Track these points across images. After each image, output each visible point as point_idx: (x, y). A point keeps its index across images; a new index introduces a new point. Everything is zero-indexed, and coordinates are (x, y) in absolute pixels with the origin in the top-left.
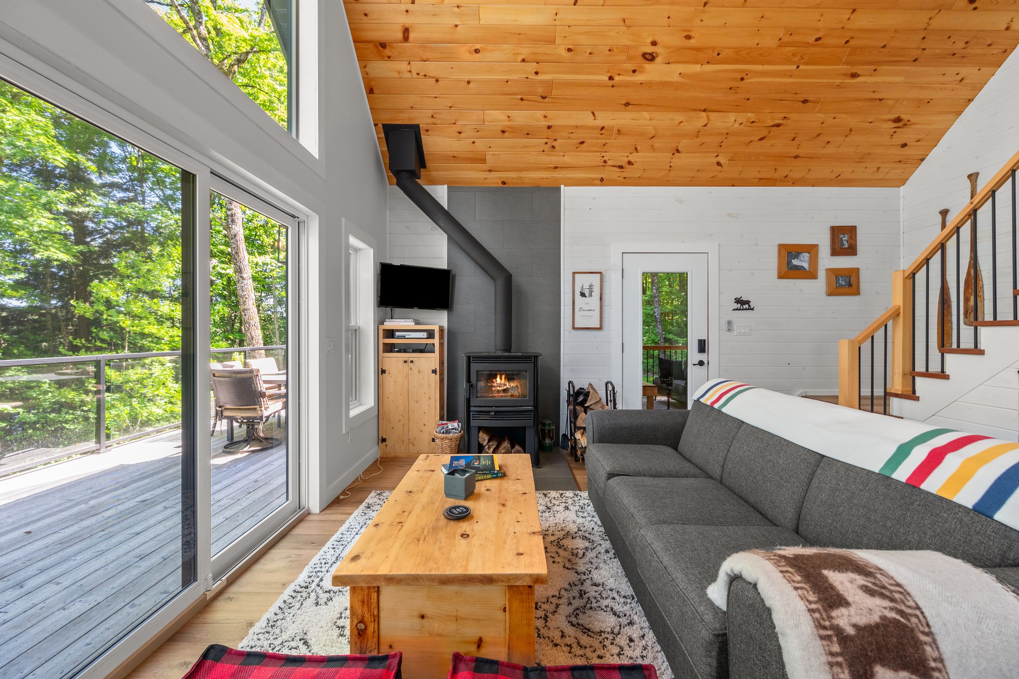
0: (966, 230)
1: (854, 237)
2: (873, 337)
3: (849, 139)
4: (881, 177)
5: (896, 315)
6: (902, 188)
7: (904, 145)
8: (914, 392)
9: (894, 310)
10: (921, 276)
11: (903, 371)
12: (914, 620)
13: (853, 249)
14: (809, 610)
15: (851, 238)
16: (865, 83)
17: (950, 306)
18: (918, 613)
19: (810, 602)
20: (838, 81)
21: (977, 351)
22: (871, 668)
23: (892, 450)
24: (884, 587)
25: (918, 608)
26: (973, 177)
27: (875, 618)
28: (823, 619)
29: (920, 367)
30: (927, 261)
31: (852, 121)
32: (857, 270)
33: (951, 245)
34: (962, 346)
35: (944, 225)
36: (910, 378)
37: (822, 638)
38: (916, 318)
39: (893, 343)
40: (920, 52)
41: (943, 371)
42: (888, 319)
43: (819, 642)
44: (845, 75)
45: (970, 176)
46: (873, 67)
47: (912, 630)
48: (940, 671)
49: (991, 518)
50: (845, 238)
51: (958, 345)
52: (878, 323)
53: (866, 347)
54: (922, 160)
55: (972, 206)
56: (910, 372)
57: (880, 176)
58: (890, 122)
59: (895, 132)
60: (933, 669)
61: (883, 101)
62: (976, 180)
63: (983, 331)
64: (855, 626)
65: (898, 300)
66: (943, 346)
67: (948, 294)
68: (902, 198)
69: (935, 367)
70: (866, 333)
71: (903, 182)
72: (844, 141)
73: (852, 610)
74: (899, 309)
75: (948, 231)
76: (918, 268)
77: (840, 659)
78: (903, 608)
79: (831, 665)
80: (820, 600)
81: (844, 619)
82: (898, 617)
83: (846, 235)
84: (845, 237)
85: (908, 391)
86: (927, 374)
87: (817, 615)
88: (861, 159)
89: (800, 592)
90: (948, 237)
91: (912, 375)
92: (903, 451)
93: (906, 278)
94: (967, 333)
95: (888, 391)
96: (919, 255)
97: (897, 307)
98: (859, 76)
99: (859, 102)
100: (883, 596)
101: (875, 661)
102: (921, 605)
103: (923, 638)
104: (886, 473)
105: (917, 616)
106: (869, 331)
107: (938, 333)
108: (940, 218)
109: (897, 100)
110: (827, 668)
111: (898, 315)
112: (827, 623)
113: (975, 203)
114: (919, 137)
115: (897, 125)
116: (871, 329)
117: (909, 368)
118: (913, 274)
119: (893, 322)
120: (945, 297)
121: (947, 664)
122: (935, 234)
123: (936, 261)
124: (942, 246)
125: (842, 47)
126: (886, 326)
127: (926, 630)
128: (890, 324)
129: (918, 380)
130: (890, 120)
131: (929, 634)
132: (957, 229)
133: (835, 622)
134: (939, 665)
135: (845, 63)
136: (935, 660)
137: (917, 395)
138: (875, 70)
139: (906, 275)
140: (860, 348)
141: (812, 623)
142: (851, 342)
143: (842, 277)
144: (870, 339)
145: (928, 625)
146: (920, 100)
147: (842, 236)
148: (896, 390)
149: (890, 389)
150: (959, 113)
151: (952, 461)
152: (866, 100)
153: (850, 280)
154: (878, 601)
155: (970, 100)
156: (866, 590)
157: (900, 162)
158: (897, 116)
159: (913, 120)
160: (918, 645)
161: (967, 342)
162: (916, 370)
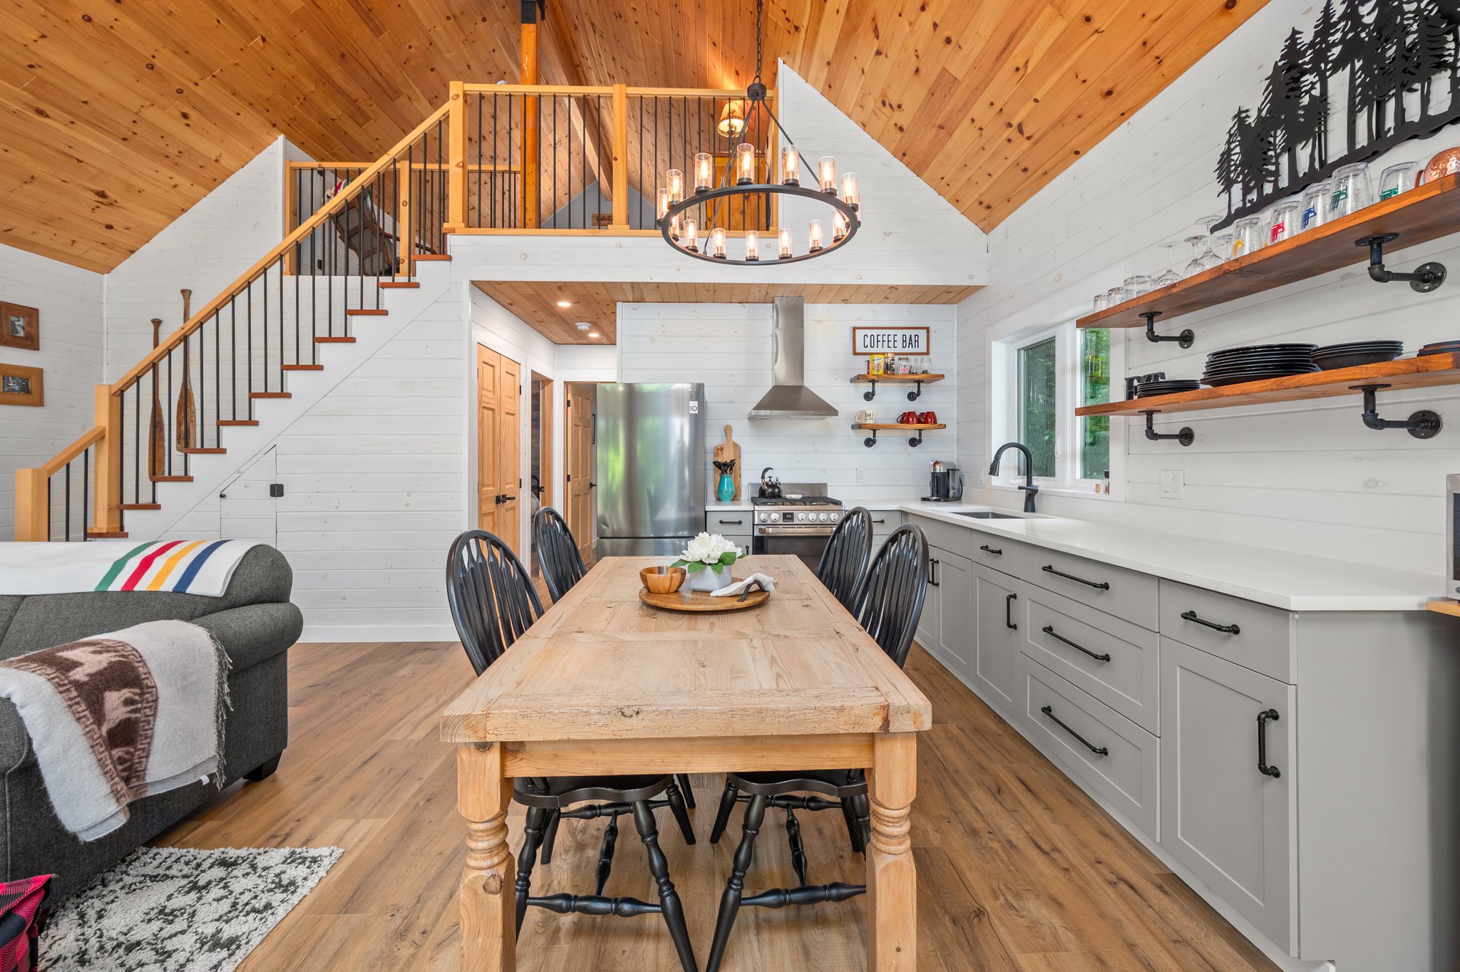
0: (178, 353)
1: (34, 324)
2: (68, 466)
3: (27, 187)
4: (77, 253)
5: (100, 438)
6: (106, 275)
7: (110, 227)
8: (122, 528)
9: (98, 432)
10: (130, 394)
11: (109, 505)
12: (131, 657)
13: (32, 341)
14: (49, 680)
15: (29, 324)
16: (57, 130)
17: (162, 430)
18: (134, 652)
19: (49, 674)
20: (15, 107)
21: (187, 478)
22: (102, 694)
23: (107, 567)
24: (109, 647)
25: (134, 649)
26: (187, 294)
27: (105, 665)
28: (62, 680)
29: (129, 499)
30: (137, 378)
31: (38, 169)
32: (40, 372)
33: (163, 365)
34: (173, 474)
35: (156, 344)
36: (118, 513)
37: (61, 693)
38: (124, 442)
39: (96, 472)
40: (130, 133)
41: (154, 501)
42: (89, 442)
43: (59, 696)
44: (26, 104)
45: (183, 291)
46: (70, 118)
47: (130, 663)
48: (148, 679)
49: (184, 593)
50: (20, 323)
51: (170, 474)
52: (77, 447)
53: (59, 478)
54: (132, 252)
55: (183, 332)
56: (118, 506)
57: (76, 251)
58: (91, 193)
59: (98, 207)
60: (144, 679)
61: (83, 164)
62: (189, 298)
63: (193, 458)
64: (87, 675)
65: (102, 419)
66: (154, 473)
67: (160, 415)
68: (105, 289)
69: (145, 498)
70: (59, 460)
71: (108, 269)
72: (21, 187)
73: (86, 667)
74: (103, 430)
75: (160, 352)
76: (128, 385)
77: (78, 699)
78: (124, 653)
79: (70, 706)
80: (57, 670)
81: (79, 675)
82: (121, 659)
83: (22, 319)
84: (19, 321)
85: (114, 528)
86: (137, 506)
87: (57, 680)
88: (48, 221)
89: (38, 672)
90: (160, 357)
91: (119, 508)
92: (118, 566)
93: (113, 395)
94: (177, 457)
95: (89, 531)
96: (129, 370)
97: (101, 429)
98: (47, 116)
99: (47, 149)
100: (108, 651)
101: (105, 690)
102: (135, 647)
103: (137, 665)
104: (102, 589)
105: (133, 655)
106: (63, 457)
107: (149, 460)
108: (152, 327)
109: (102, 172)
110: (67, 709)
111: (103, 438)
112: (66, 682)
113: (186, 329)
114: (129, 226)
115: (101, 200)
116: (66, 455)
117: (116, 501)
118: (121, 393)
119: (96, 446)
120: (157, 419)
121: (153, 674)
122: (146, 352)
123: (147, 380)
124: (154, 366)
125: (23, 68)
126: (86, 451)
127: (140, 659)
128: (92, 449)
129: (127, 513)
130: (92, 190)
131: (142, 661)
132: (169, 352)
133: (72, 678)
134: (148, 676)
135: (24, 89)
136: (145, 674)
137: (126, 531)
138: (72, 122)
139: (113, 391)
140: (49, 479)
141: (53, 687)
142: (37, 473)
143: (13, 378)
144: (64, 468)
145: (141, 657)
146: (130, 185)
147: (13, 319)
148: (100, 529)
149: (92, 529)
150: (174, 219)
151: (159, 563)
152: (57, 151)
153: (27, 383)
154: (105, 655)
155: (184, 211)
156: (95, 652)
157: (103, 244)
158: (101, 189)
159: (121, 202)
160: (134, 669)
161: (177, 470)
162: (124, 503)
